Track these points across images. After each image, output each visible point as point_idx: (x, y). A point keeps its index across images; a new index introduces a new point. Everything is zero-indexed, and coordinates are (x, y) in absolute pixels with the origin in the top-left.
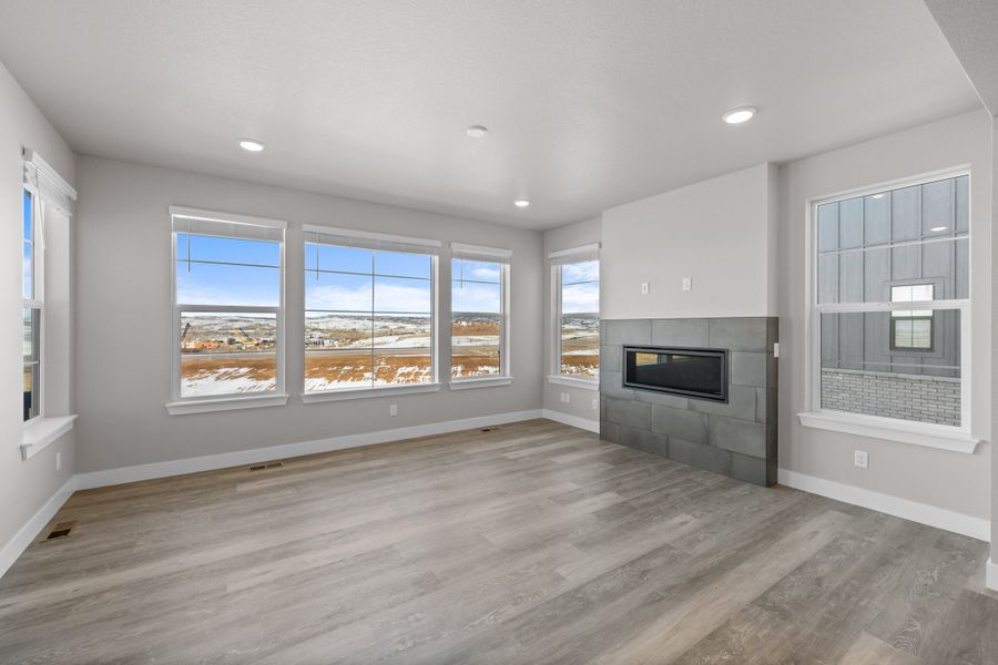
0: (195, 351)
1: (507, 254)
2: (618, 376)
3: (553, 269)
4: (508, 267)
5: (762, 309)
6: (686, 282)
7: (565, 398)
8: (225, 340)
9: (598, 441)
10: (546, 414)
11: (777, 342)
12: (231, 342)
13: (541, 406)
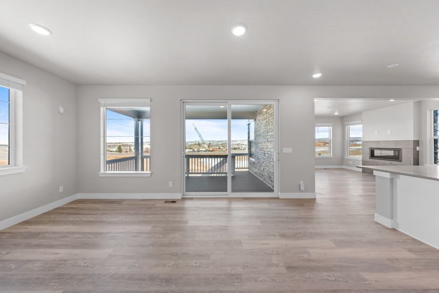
0: (212, 151)
1: (332, 124)
2: (368, 156)
3: (346, 127)
4: (331, 127)
5: (412, 138)
6: (389, 132)
7: (351, 162)
8: (218, 148)
9: (362, 174)
10: (344, 167)
11: (418, 146)
12: (219, 148)
13: (342, 165)
